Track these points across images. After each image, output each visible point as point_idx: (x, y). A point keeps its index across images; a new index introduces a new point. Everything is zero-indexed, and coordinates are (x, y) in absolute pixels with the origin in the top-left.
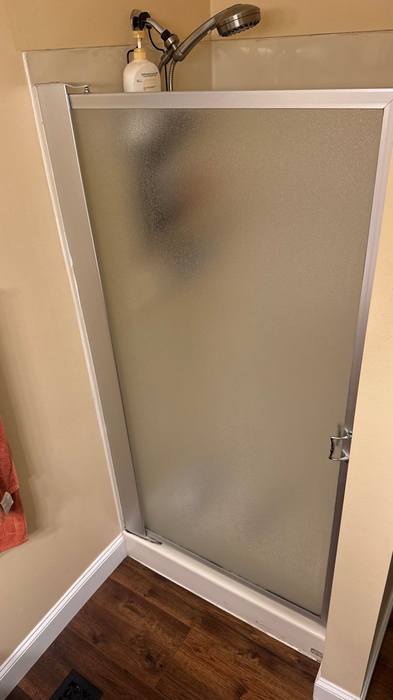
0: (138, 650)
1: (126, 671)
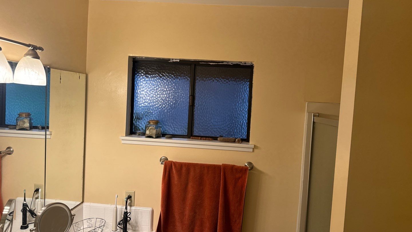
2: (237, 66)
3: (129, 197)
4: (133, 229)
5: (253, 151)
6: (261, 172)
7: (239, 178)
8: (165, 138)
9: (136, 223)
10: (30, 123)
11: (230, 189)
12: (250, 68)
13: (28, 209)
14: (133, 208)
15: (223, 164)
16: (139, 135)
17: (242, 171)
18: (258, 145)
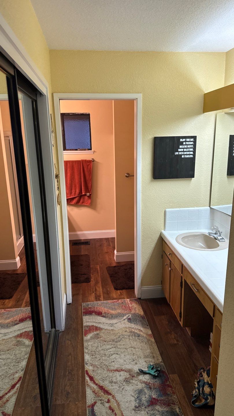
2: (82, 115)
5: (94, 153)
6: (98, 162)
7: (89, 165)
11: (86, 169)
12: (89, 115)
15: (81, 160)
17: (90, 162)
18: (95, 151)
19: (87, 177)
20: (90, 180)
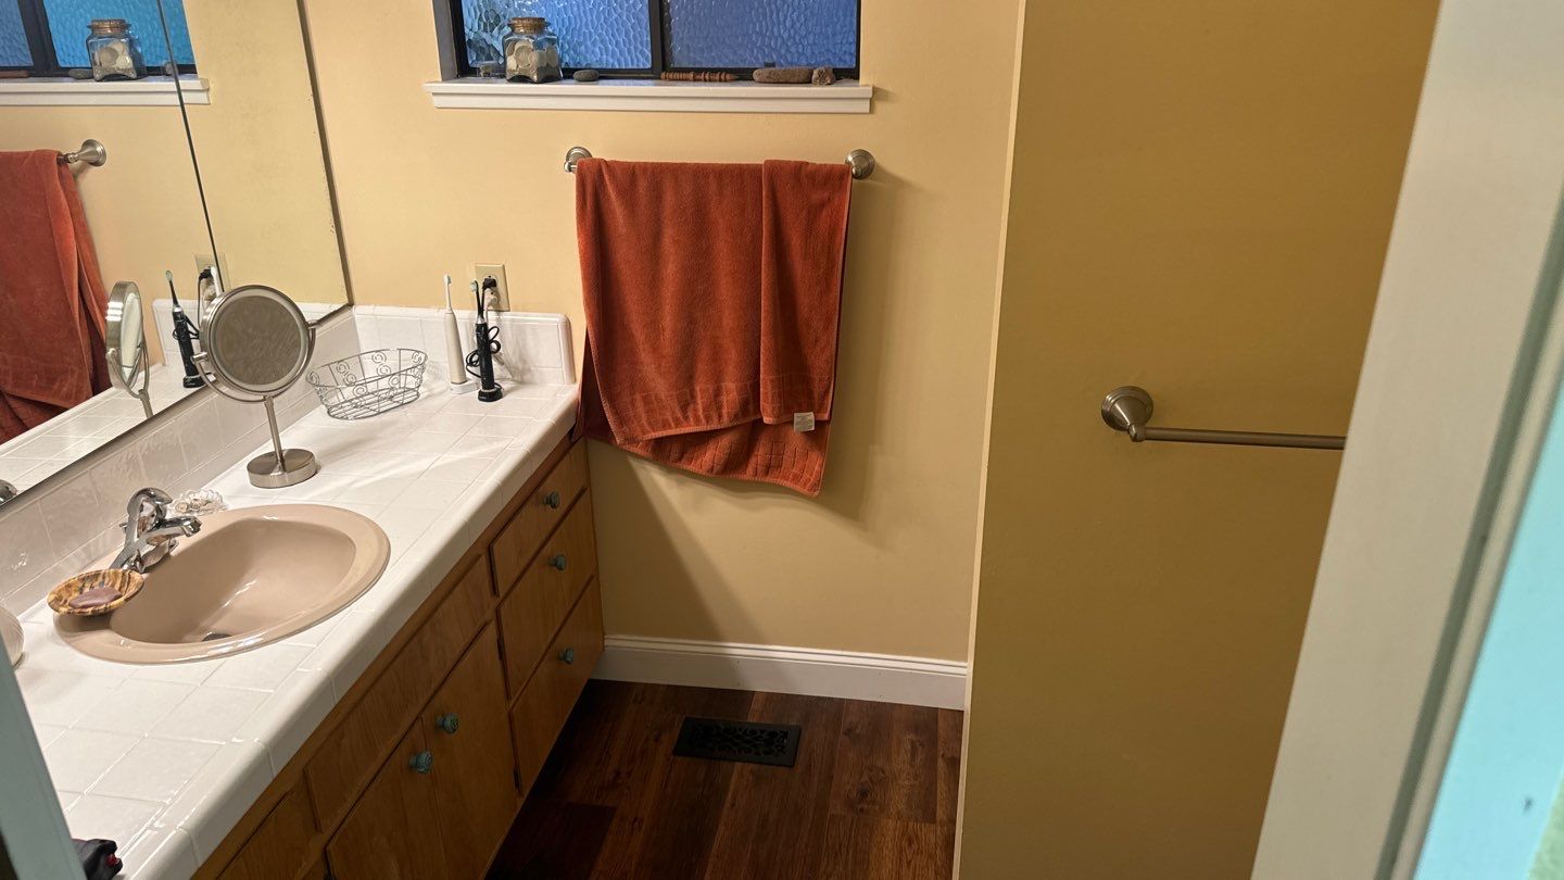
0: (865, 778)
1: (832, 777)
3: (490, 284)
4: (516, 378)
5: (872, 110)
6: (899, 183)
7: (822, 205)
8: (573, 81)
9: (524, 361)
10: (136, 58)
11: (795, 241)
13: (190, 328)
14: (506, 316)
15: (766, 162)
16: (487, 75)
17: (830, 180)
18: (889, 88)
19: (805, 300)
20: (829, 320)
